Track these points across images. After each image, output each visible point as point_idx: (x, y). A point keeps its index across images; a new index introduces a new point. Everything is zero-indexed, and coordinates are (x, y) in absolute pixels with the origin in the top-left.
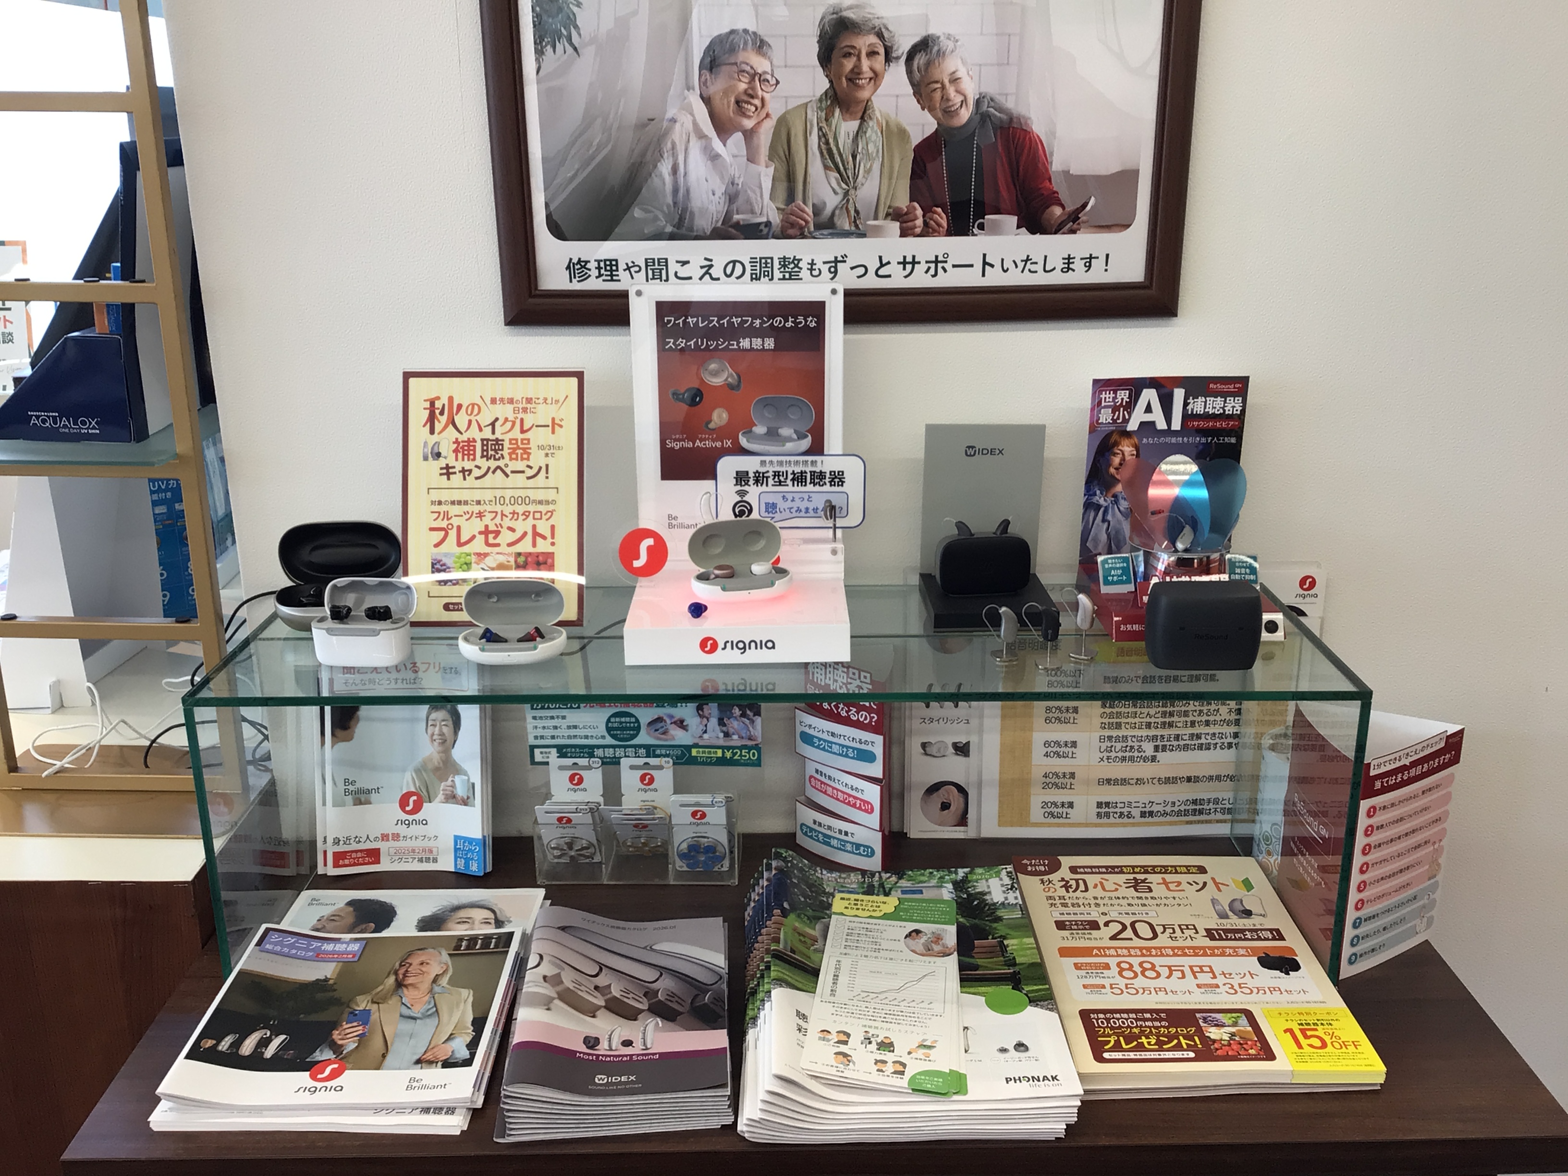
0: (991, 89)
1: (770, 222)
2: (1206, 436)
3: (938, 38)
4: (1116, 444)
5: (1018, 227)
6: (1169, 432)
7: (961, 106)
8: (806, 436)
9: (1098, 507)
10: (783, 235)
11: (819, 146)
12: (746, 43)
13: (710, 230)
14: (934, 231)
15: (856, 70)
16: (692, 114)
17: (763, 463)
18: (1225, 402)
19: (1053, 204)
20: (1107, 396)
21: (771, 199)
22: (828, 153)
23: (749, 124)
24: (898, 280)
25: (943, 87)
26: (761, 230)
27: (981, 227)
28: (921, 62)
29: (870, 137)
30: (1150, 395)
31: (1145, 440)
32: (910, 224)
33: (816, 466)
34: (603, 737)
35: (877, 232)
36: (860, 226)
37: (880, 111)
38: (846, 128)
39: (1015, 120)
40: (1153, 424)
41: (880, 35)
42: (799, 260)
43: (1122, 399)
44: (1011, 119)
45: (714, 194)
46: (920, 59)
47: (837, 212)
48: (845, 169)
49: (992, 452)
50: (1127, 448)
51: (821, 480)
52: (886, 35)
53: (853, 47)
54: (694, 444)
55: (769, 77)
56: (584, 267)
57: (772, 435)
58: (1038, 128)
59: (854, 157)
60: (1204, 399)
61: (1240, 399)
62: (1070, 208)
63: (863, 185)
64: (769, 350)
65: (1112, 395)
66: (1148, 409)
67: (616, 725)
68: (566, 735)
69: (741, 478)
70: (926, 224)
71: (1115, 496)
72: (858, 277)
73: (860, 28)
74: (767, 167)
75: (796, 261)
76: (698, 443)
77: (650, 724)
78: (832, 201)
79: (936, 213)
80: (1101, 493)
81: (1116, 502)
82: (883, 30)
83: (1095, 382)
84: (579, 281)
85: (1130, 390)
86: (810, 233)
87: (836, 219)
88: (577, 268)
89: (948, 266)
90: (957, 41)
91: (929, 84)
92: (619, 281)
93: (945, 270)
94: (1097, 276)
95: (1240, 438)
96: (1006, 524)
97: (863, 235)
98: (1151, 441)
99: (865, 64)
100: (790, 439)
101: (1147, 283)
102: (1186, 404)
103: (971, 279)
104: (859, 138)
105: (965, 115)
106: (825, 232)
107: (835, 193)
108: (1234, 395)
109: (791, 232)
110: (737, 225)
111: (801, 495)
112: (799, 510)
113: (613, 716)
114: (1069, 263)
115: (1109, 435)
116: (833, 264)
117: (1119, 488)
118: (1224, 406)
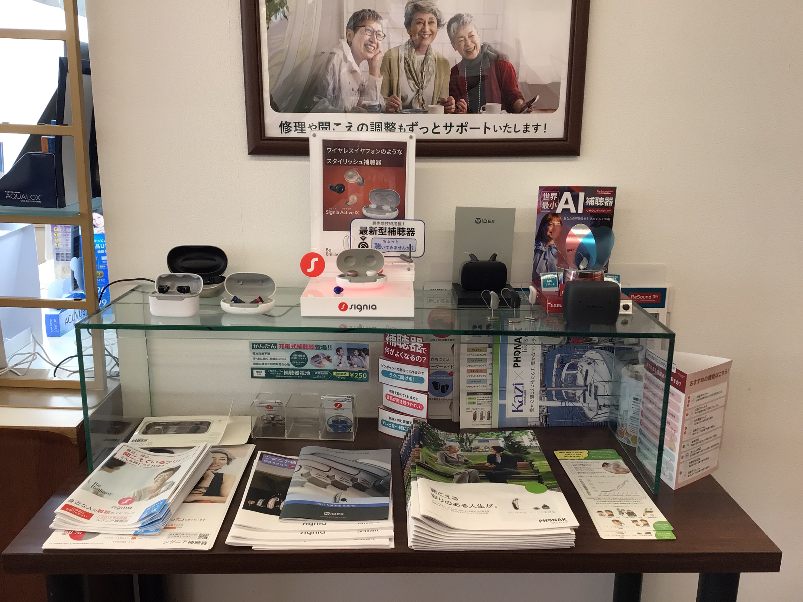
0: (489, 41)
1: (381, 105)
2: (595, 217)
3: (463, 15)
4: (551, 220)
5: (502, 109)
6: (577, 214)
7: (474, 49)
8: (396, 210)
9: (542, 252)
10: (387, 111)
11: (405, 67)
12: (369, 16)
13: (351, 108)
14: (461, 111)
15: (423, 31)
16: (343, 51)
17: (374, 223)
18: (604, 200)
19: (518, 99)
20: (546, 195)
21: (381, 93)
22: (409, 71)
23: (371, 56)
24: (443, 135)
25: (465, 40)
26: (376, 109)
27: (484, 109)
28: (455, 27)
29: (430, 63)
30: (567, 195)
31: (565, 218)
32: (449, 107)
33: (401, 225)
34: (289, 364)
35: (433, 111)
36: (425, 107)
37: (434, 50)
38: (418, 58)
39: (500, 56)
40: (568, 210)
41: (435, 14)
42: (395, 124)
43: (554, 197)
44: (498, 56)
45: (353, 90)
46: (454, 25)
47: (413, 101)
48: (417, 79)
49: (489, 221)
50: (556, 222)
51: (403, 232)
52: (438, 14)
53: (422, 19)
54: (340, 213)
55: (381, 33)
56: (288, 126)
57: (379, 209)
58: (512, 61)
59: (422, 73)
60: (594, 198)
61: (612, 198)
62: (527, 100)
63: (426, 87)
64: (378, 166)
65: (549, 195)
66: (567, 203)
67: (295, 358)
68: (270, 363)
69: (363, 231)
70: (457, 107)
71: (550, 246)
72: (424, 133)
73: (425, 10)
74: (379, 77)
75: (393, 125)
76: (342, 212)
77: (313, 358)
78: (411, 95)
79: (461, 101)
80: (543, 245)
81: (551, 249)
82: (436, 11)
83: (540, 188)
84: (285, 133)
85: (558, 193)
86: (400, 111)
87: (413, 104)
88: (285, 126)
89: (468, 128)
90: (472, 17)
91: (459, 38)
92: (306, 133)
93: (466, 131)
94: (540, 134)
95: (612, 218)
96: (495, 256)
97: (426, 112)
98: (568, 219)
99: (428, 28)
100: (388, 211)
101: (565, 139)
102: (585, 201)
103: (479, 135)
104: (424, 64)
105: (476, 53)
106: (407, 110)
107: (413, 91)
108: (609, 196)
109: (391, 110)
110: (364, 106)
111: (393, 240)
112: (391, 248)
113: (293, 354)
114: (527, 128)
115: (547, 215)
116: (411, 127)
117: (552, 242)
118: (604, 202)
